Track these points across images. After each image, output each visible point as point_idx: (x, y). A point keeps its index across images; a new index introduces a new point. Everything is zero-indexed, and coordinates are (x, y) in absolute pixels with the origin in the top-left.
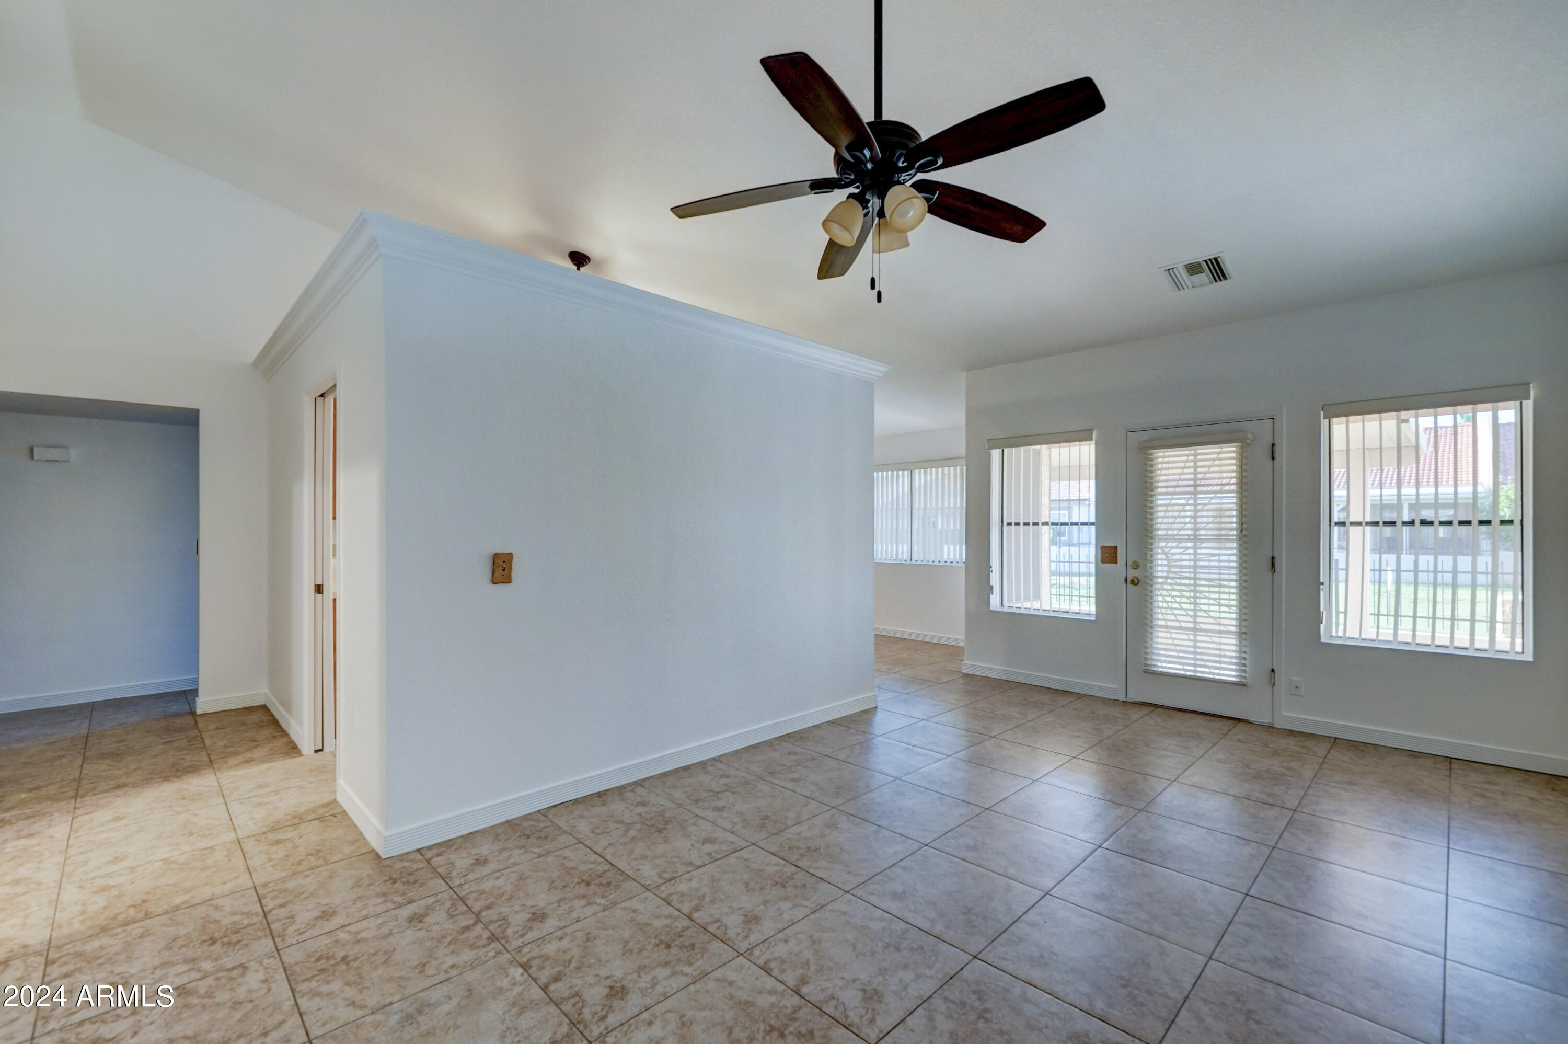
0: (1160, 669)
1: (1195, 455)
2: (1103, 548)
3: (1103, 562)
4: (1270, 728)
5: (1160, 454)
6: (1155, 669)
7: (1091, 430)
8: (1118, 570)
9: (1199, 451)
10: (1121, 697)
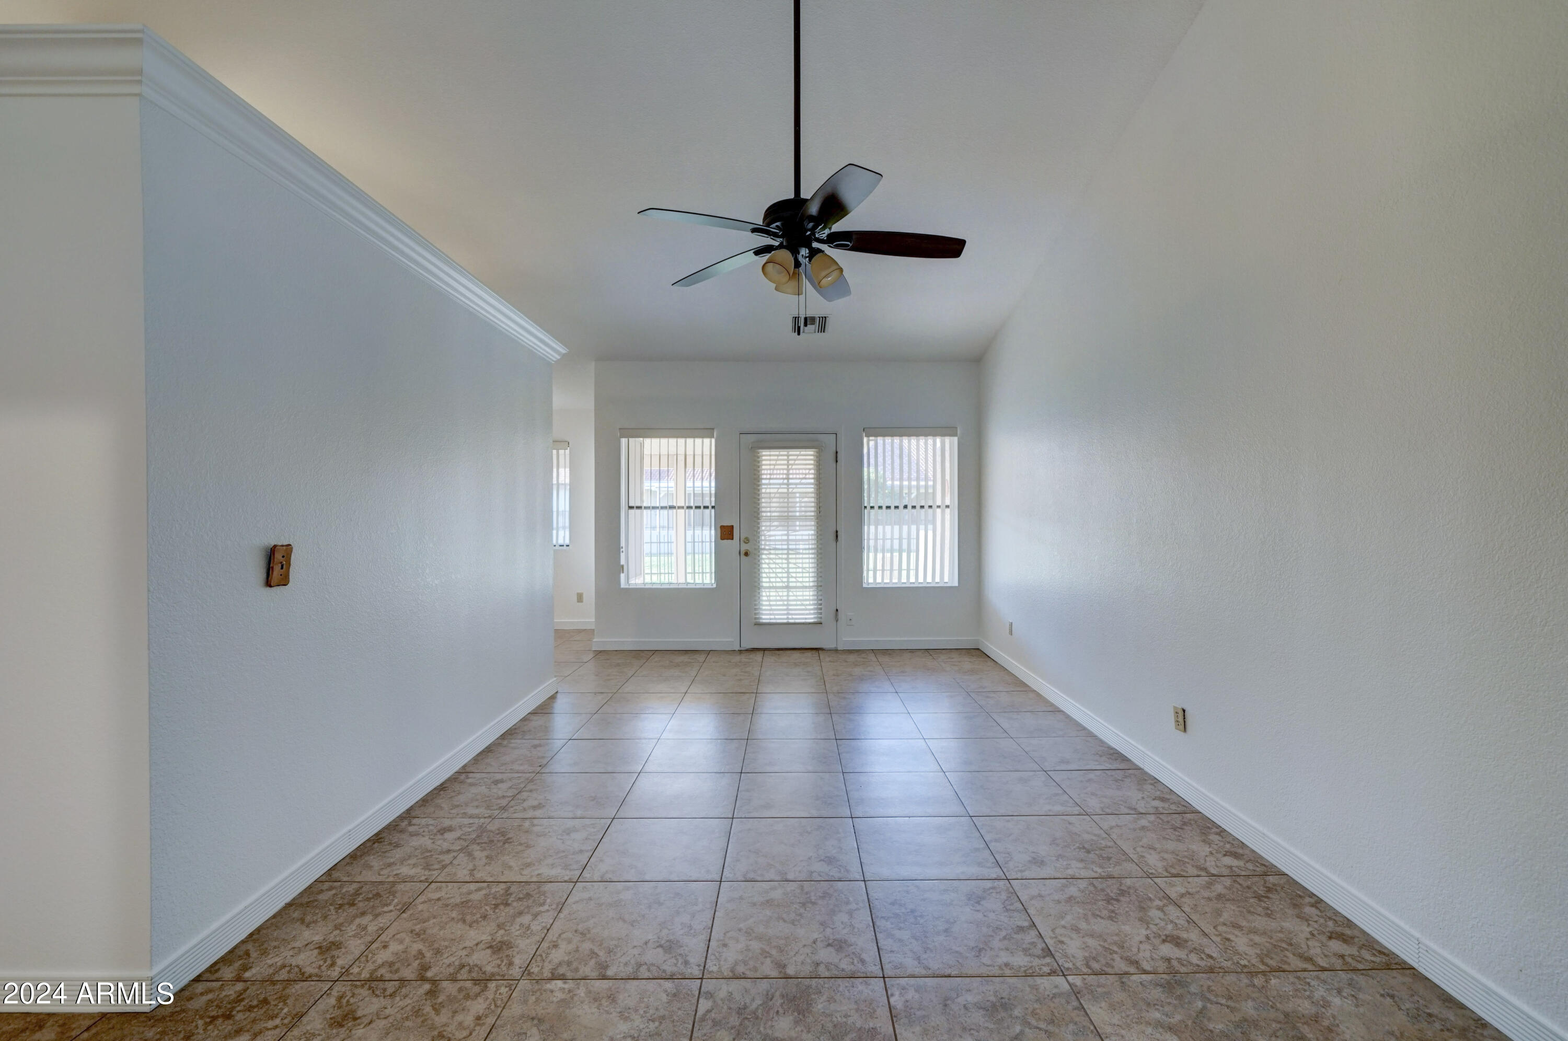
0: (764, 621)
1: (788, 456)
2: (722, 527)
3: (722, 538)
4: (836, 651)
5: (764, 453)
6: (761, 621)
7: (713, 429)
8: (732, 545)
9: (790, 453)
10: (737, 648)
